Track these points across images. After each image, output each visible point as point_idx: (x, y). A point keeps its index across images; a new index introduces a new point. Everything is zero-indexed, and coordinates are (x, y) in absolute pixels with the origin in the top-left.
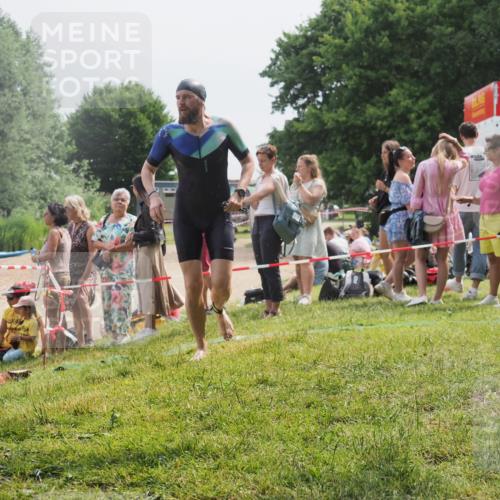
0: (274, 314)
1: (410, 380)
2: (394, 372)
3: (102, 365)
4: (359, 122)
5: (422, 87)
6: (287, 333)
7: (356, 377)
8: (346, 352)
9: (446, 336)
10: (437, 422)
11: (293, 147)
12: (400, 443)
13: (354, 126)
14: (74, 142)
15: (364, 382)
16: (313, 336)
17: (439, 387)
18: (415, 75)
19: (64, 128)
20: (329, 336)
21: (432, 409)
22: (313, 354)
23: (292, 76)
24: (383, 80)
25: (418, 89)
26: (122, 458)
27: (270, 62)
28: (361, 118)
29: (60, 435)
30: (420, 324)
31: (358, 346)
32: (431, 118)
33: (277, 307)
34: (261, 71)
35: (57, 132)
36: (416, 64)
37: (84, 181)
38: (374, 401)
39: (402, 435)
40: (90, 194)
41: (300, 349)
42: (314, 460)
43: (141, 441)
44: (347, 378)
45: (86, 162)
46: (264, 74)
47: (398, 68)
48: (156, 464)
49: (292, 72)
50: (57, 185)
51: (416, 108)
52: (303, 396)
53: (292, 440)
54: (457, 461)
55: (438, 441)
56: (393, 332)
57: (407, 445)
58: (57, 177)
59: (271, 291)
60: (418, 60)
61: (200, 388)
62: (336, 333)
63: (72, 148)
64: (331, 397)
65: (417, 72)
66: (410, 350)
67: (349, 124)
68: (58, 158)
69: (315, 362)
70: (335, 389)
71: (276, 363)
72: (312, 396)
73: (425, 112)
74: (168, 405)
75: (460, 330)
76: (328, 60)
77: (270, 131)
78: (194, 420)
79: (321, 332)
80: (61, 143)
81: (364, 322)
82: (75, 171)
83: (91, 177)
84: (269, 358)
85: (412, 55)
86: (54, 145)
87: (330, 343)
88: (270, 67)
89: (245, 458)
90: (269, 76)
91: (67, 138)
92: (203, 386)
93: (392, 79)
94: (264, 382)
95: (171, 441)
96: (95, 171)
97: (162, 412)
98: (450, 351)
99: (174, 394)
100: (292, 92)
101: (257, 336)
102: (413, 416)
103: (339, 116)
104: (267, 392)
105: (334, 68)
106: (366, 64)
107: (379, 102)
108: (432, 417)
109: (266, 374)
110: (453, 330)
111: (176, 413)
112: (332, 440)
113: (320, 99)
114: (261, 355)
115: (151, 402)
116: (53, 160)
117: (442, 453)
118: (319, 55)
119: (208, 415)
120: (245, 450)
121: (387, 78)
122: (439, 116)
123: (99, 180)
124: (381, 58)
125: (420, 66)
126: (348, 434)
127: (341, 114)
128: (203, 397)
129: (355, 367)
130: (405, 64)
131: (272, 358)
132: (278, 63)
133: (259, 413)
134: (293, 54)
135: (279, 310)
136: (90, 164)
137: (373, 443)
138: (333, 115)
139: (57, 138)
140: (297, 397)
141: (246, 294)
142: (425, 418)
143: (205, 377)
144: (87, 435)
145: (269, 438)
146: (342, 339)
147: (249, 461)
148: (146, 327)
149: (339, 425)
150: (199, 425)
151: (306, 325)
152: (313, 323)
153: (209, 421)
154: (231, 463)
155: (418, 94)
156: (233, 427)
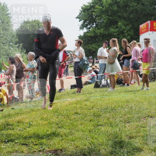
0: (80, 92)
1: (122, 113)
2: (117, 111)
3: (26, 107)
4: (107, 33)
5: (127, 22)
6: (84, 98)
7: (105, 112)
8: (102, 104)
9: (133, 100)
10: (131, 126)
11: (86, 40)
12: (119, 133)
13: (105, 34)
14: (17, 38)
15: (108, 113)
16: (92, 99)
17: (131, 115)
18: (124, 18)
19: (15, 34)
20: (97, 99)
21: (129, 122)
22: (92, 105)
23: (86, 18)
24: (115, 20)
25: (126, 23)
26: (33, 136)
27: (79, 14)
28: (108, 32)
29: (13, 129)
30: (125, 96)
31: (106, 102)
32: (131, 32)
33: (81, 90)
34: (76, 17)
35: (12, 35)
36: (125, 15)
37: (20, 50)
38: (111, 120)
39: (120, 130)
40: (22, 54)
41: (88, 103)
42: (93, 138)
43: (39, 131)
44: (103, 112)
45: (21, 44)
46: (77, 18)
47: (119, 16)
48: (43, 138)
49: (86, 17)
50: (12, 51)
51: (126, 29)
52: (89, 118)
53: (85, 131)
54: (137, 138)
55: (131, 132)
56: (117, 98)
57: (121, 133)
58: (12, 49)
59: (79, 85)
60: (126, 13)
61: (57, 115)
62: (99, 98)
63: (17, 40)
64: (98, 118)
65: (125, 17)
66: (122, 104)
67: (104, 34)
68: (13, 43)
69: (93, 107)
70: (99, 116)
71: (80, 107)
72: (92, 118)
73: (129, 30)
74: (47, 120)
75: (138, 98)
76: (98, 13)
77: (79, 36)
78: (55, 125)
79: (94, 98)
80: (13, 38)
81: (108, 95)
82: (18, 47)
83: (23, 49)
84: (78, 106)
85: (124, 12)
86: (11, 39)
87: (97, 101)
88: (79, 15)
89: (71, 137)
90: (79, 19)
91: (15, 37)
92: (58, 114)
93: (117, 20)
94: (77, 113)
95: (48, 131)
96: (24, 47)
97: (45, 122)
98: (135, 104)
99: (49, 117)
100: (86, 23)
101: (74, 99)
102: (123, 124)
103: (101, 31)
104: (78, 116)
105: (99, 16)
106: (110, 15)
107: (114, 27)
108: (129, 125)
109: (77, 111)
110: (136, 98)
111: (49, 122)
112: (98, 131)
113: (95, 26)
114: (76, 105)
115: (42, 119)
116: (11, 43)
117: (132, 136)
118: (95, 12)
119: (59, 123)
120: (71, 134)
121: (116, 19)
122: (133, 32)
123: (25, 50)
124: (114, 13)
125: (126, 16)
126: (103, 130)
127: (102, 30)
128: (58, 118)
129: (105, 109)
130: (121, 15)
131: (79, 106)
132: (82, 14)
133: (75, 123)
134: (86, 11)
135: (81, 91)
136: (22, 45)
137: (111, 133)
138: (99, 31)
139: (12, 37)
140: (87, 118)
141: (71, 86)
142: (127, 125)
143: (58, 111)
144: (21, 129)
145: (78, 131)
146: (101, 100)
147: (72, 138)
148: (40, 96)
149: (100, 127)
150: (57, 126)
151: (90, 96)
152: (92, 95)
153: (60, 125)
154: (66, 138)
155: (126, 24)
156: (67, 127)
